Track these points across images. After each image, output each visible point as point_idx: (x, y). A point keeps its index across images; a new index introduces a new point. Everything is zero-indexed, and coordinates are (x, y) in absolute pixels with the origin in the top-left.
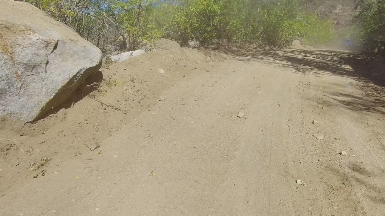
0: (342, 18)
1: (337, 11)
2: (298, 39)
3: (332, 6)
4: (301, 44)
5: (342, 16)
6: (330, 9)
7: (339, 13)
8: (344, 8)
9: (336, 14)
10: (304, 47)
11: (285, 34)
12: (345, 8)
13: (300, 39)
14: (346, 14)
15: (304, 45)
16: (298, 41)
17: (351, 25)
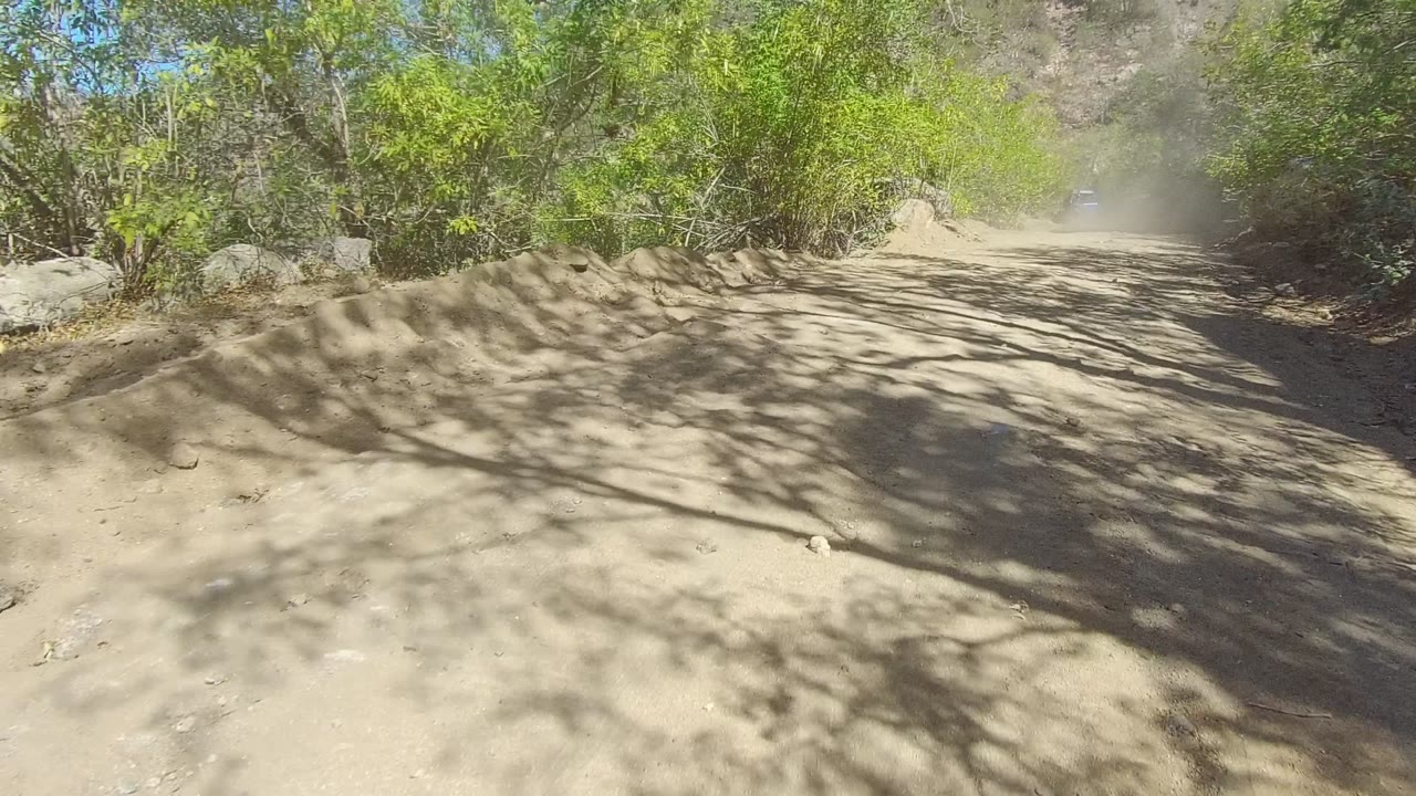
0: (1074, 95)
1: (1050, 69)
2: (920, 196)
3: (1033, 51)
4: (938, 216)
5: (1071, 88)
6: (1024, 61)
7: (1059, 79)
8: (1074, 59)
9: (1049, 81)
10: (953, 229)
11: (851, 179)
12: (1079, 59)
13: (930, 190)
14: (1087, 79)
15: (952, 224)
16: (921, 202)
17: (1108, 121)
